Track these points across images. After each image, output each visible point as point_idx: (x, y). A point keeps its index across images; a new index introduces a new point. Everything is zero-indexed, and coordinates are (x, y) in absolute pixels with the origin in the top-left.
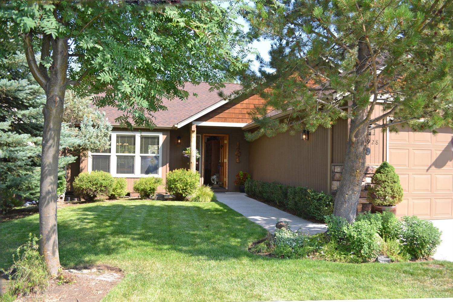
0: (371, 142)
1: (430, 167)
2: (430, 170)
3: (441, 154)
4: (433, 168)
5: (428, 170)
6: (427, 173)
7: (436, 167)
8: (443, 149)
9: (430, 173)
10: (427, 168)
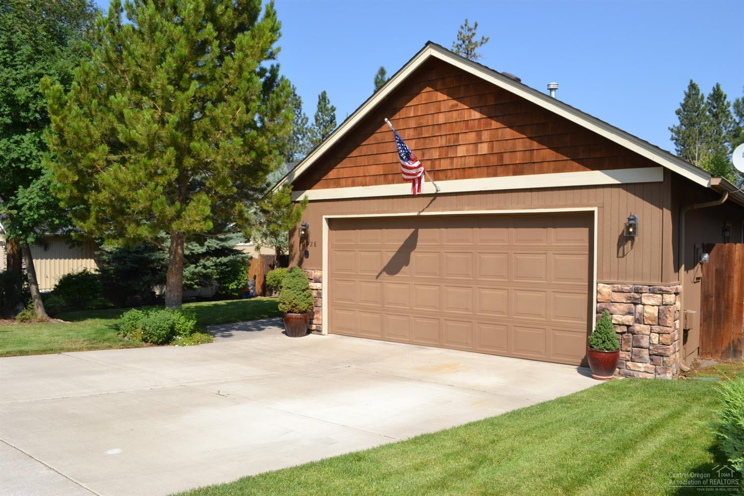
0: (310, 244)
1: (381, 273)
2: (380, 277)
3: (394, 257)
4: (384, 274)
5: (377, 277)
6: (378, 280)
7: (389, 273)
8: (397, 250)
9: (380, 281)
10: (377, 274)
